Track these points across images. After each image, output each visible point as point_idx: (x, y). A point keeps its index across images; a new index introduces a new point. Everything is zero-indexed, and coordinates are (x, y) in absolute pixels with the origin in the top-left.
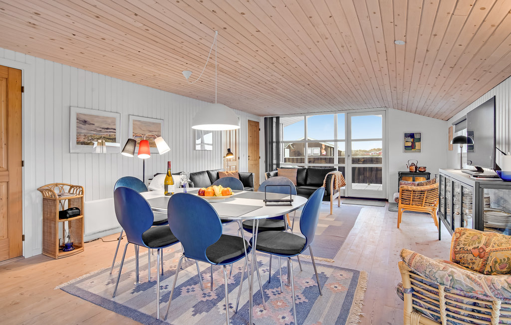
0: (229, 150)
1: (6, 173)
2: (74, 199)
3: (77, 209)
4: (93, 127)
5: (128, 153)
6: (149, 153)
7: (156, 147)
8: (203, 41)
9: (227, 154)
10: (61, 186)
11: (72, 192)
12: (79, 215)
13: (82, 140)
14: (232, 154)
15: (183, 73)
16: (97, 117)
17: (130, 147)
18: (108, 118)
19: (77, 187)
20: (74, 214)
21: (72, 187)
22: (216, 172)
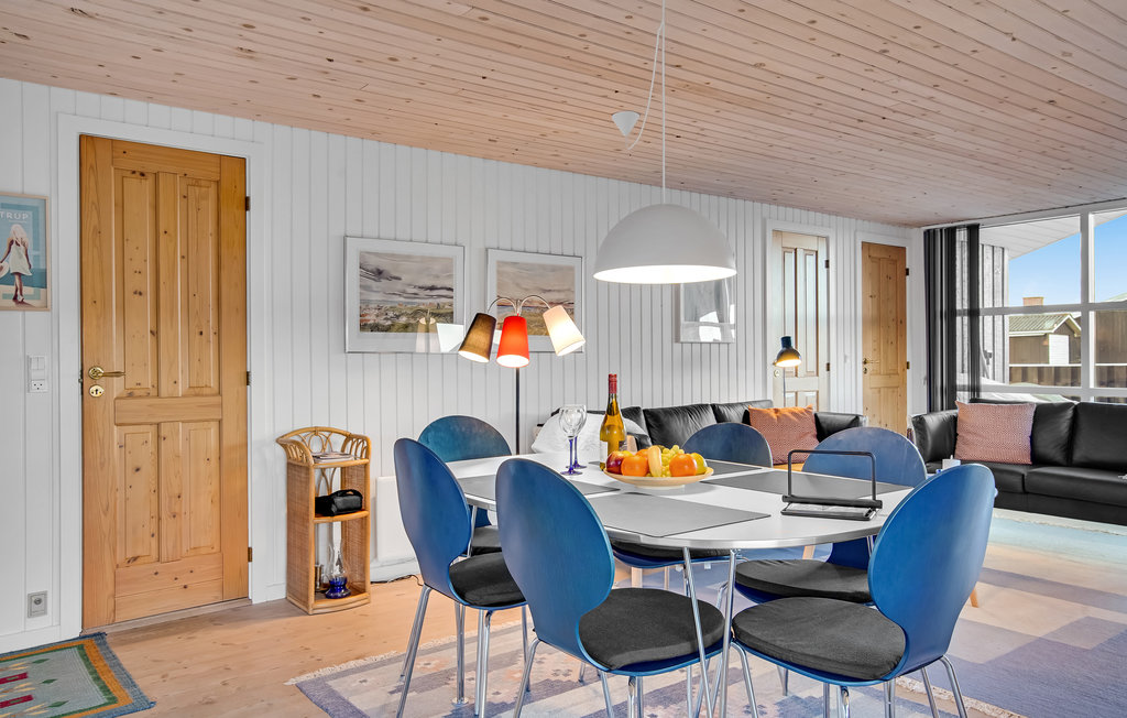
0: (786, 341)
1: (217, 399)
2: (352, 467)
3: (356, 493)
4: (398, 286)
5: (476, 352)
6: (525, 353)
7: (547, 334)
8: (637, 22)
9: (781, 355)
10: (327, 434)
11: (347, 451)
12: (359, 509)
13: (371, 319)
14: (795, 354)
15: (614, 118)
16: (408, 258)
17: (479, 337)
18: (433, 259)
19: (358, 437)
20: (349, 505)
21: (349, 437)
22: (741, 410)
